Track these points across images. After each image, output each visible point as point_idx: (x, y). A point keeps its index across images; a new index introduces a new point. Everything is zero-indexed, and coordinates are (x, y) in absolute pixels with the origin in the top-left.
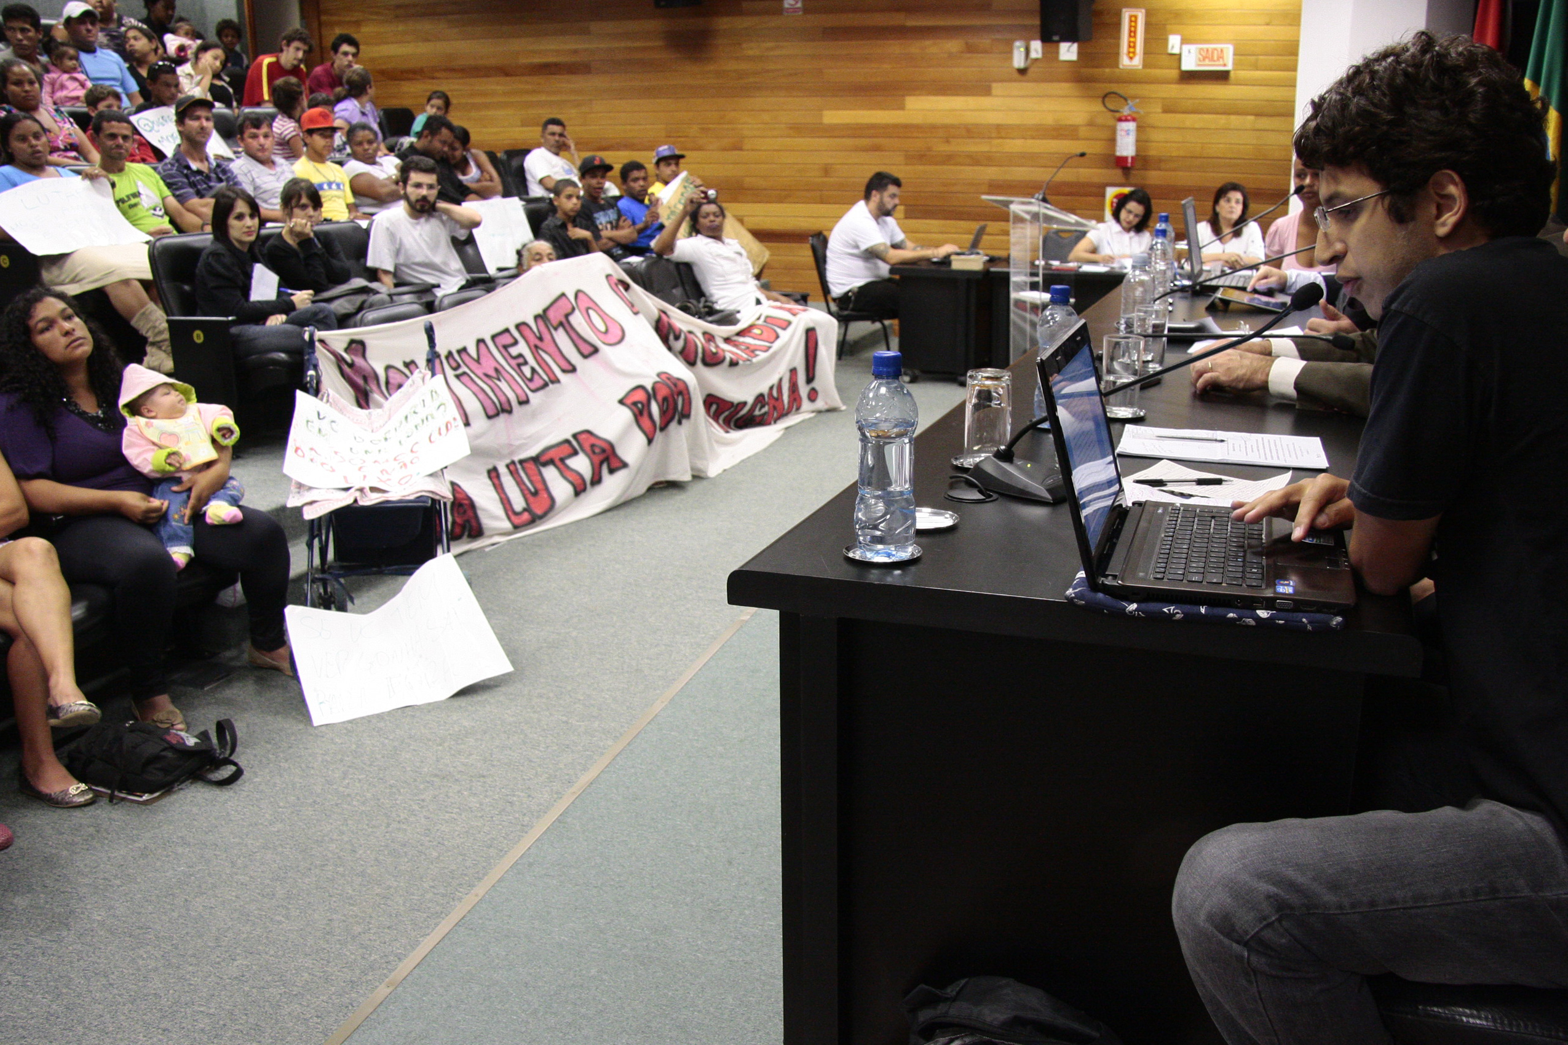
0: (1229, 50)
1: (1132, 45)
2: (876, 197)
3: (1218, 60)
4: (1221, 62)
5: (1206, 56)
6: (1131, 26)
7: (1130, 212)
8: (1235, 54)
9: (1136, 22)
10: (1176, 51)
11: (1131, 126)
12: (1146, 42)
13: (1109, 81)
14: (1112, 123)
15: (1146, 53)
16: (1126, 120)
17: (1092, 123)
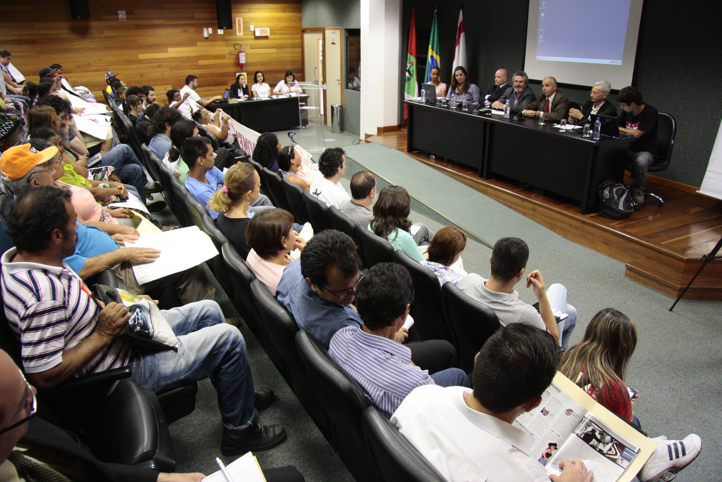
0: (268, 29)
1: (240, 29)
2: (191, 83)
3: (266, 33)
5: (262, 31)
6: (238, 23)
8: (270, 31)
9: (240, 22)
10: (253, 30)
11: (243, 54)
12: (244, 28)
13: (234, 40)
14: (236, 53)
15: (244, 31)
16: (242, 52)
17: (230, 54)
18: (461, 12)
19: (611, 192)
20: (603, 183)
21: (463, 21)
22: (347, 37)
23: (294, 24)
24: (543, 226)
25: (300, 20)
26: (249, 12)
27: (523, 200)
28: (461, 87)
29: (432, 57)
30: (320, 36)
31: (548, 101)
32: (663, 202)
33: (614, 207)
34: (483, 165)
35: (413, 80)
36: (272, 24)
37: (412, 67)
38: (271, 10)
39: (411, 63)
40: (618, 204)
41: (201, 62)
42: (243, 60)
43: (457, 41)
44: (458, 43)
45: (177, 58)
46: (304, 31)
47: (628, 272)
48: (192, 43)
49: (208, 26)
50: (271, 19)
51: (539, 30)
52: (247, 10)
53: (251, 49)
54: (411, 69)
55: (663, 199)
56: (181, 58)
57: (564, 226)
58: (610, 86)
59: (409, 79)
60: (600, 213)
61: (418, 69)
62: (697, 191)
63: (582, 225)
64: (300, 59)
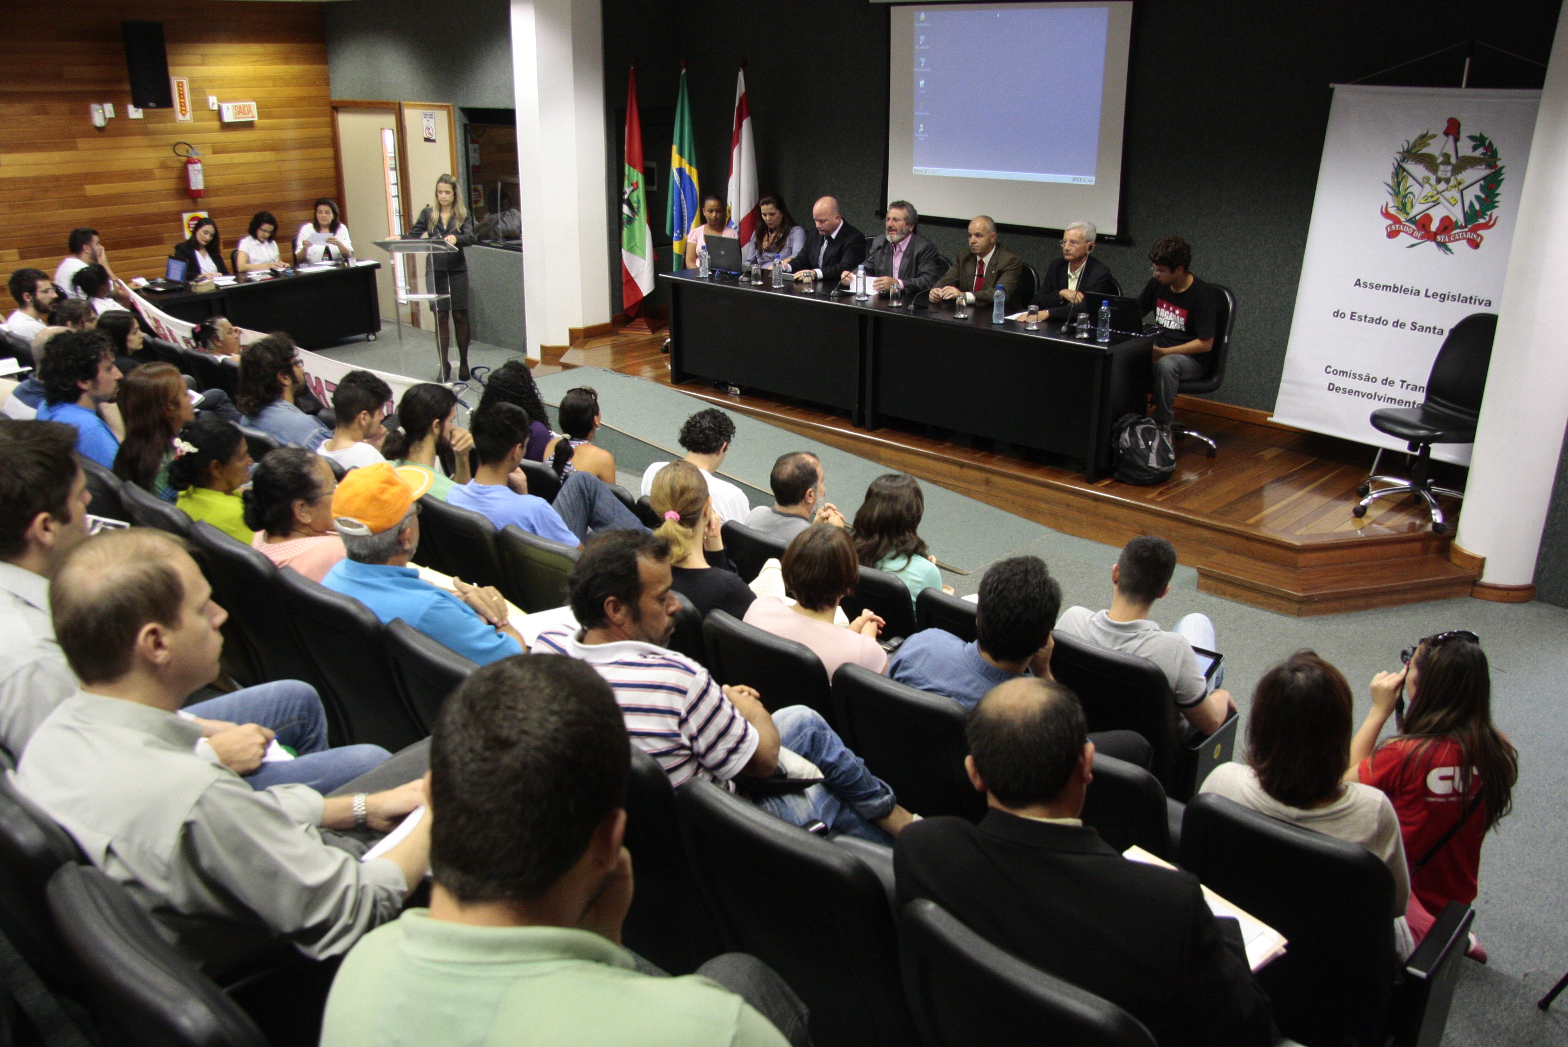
0: (253, 105)
1: (183, 105)
3: (248, 113)
4: (250, 115)
5: (239, 111)
6: (179, 90)
7: (265, 231)
8: (258, 108)
9: (182, 87)
10: (216, 108)
11: (198, 166)
12: (193, 103)
13: (171, 133)
14: (178, 165)
15: (193, 110)
16: (195, 163)
17: (163, 166)
18: (741, 75)
19: (1133, 434)
20: (1121, 420)
21: (745, 93)
22: (465, 126)
23: (313, 91)
24: (1012, 512)
25: (326, 81)
26: (202, 65)
27: (962, 466)
28: (773, 235)
29: (681, 171)
30: (391, 120)
31: (982, 263)
32: (1215, 447)
33: (1142, 464)
34: (862, 401)
35: (640, 223)
36: (260, 93)
37: (635, 194)
38: (255, 58)
39: (632, 184)
40: (1146, 459)
41: (92, 190)
42: (197, 182)
43: (735, 136)
44: (738, 140)
45: (26, 180)
46: (337, 107)
47: (1203, 580)
48: (65, 141)
49: (101, 98)
50: (256, 81)
51: (917, 113)
52: (197, 59)
53: (214, 153)
54: (634, 198)
55: (1215, 443)
56: (37, 180)
57: (1055, 508)
58: (1095, 230)
59: (630, 220)
60: (1116, 475)
61: (649, 196)
62: (1269, 419)
63: (1093, 503)
64: (332, 173)
